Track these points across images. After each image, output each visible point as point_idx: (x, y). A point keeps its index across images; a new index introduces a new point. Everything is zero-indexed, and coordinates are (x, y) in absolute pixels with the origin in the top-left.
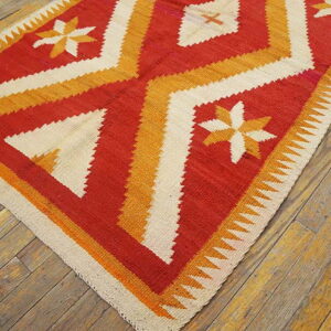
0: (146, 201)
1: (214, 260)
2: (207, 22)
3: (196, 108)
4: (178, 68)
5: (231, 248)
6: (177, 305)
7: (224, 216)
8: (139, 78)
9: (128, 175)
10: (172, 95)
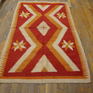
0: (67, 65)
1: (85, 66)
2: (43, 29)
3: (58, 45)
4: (48, 40)
5: (85, 63)
6: (87, 75)
7: (79, 59)
8: (44, 46)
9: (60, 63)
10: (52, 45)
